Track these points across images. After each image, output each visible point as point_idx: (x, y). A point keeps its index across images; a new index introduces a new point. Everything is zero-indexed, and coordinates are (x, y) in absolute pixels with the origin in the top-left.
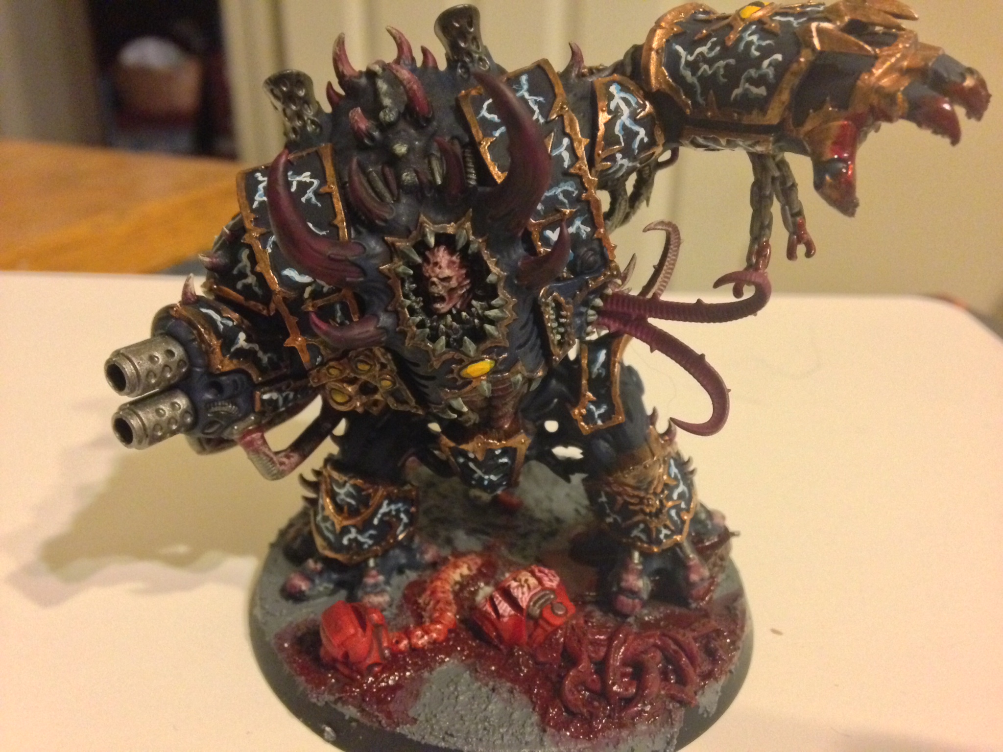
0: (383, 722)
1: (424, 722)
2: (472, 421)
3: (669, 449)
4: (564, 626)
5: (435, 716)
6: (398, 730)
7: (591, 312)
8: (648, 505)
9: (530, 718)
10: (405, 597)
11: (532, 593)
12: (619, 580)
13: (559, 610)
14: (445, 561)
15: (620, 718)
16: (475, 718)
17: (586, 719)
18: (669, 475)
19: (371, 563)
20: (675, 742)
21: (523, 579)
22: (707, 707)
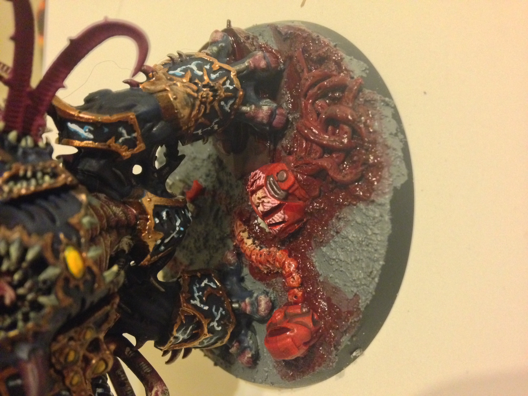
0: (356, 319)
1: (358, 289)
2: (129, 241)
3: (160, 73)
4: (295, 173)
5: (354, 280)
6: (362, 309)
7: (23, 143)
8: (207, 98)
9: (362, 209)
10: (260, 280)
11: (269, 195)
12: (261, 124)
13: (283, 177)
14: (237, 248)
15: (369, 142)
16: (358, 250)
17: (367, 168)
18: (182, 76)
19: (235, 305)
20: (387, 99)
21: (258, 201)
22: (361, 69)
